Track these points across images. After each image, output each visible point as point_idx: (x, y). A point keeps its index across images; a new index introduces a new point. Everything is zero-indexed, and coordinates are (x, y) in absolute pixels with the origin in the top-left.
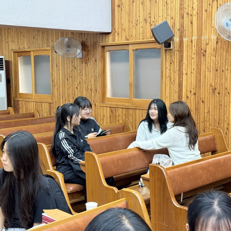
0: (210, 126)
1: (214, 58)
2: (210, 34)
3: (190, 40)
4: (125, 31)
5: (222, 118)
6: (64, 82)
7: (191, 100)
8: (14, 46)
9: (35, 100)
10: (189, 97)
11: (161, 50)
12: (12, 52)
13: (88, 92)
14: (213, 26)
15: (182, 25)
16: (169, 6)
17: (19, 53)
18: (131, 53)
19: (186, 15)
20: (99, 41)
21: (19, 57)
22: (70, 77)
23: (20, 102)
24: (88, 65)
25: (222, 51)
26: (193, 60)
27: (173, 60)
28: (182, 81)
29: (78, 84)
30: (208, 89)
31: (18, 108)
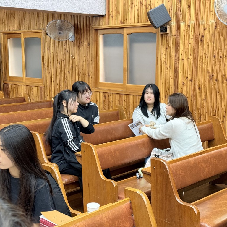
0: (207, 114)
1: (212, 44)
2: (208, 18)
3: (187, 25)
4: (119, 13)
5: (220, 105)
6: (56, 65)
7: (187, 86)
8: (4, 27)
9: (25, 83)
10: (185, 83)
11: (157, 34)
12: (2, 33)
13: (81, 77)
14: (211, 10)
15: (179, 9)
17: (9, 35)
18: (126, 37)
20: (92, 24)
21: (9, 39)
22: (62, 61)
23: (10, 86)
24: (81, 49)
25: (220, 36)
26: (190, 45)
27: (169, 45)
28: (178, 67)
29: (71, 68)
30: (205, 76)
31: (8, 91)
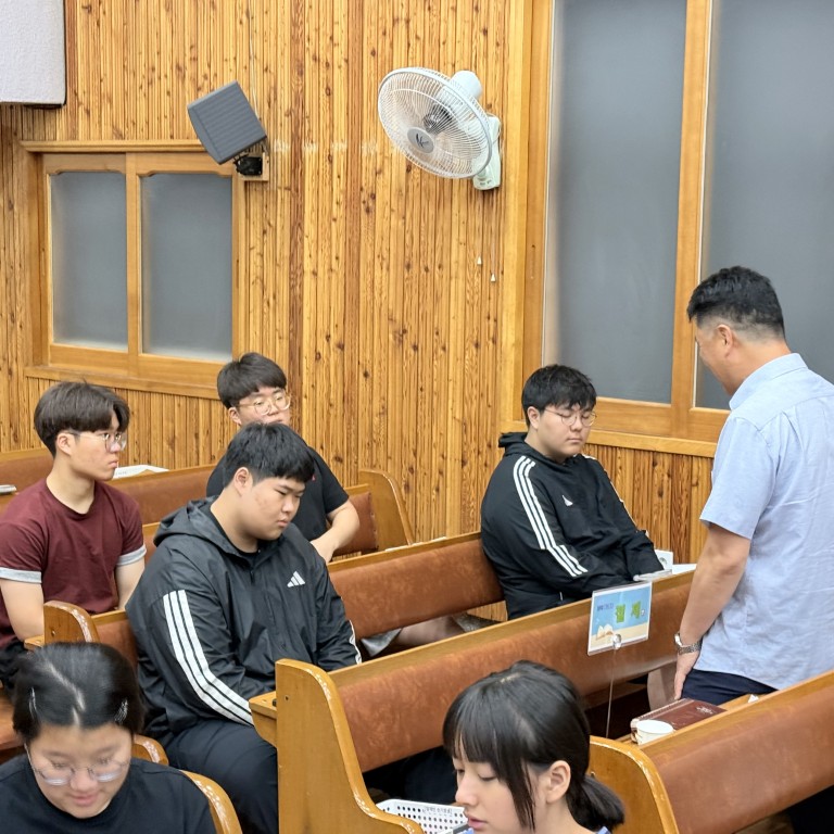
0: (389, 461)
1: (400, 223)
3: (324, 153)
4: (111, 101)
5: (426, 433)
7: (328, 366)
10: (324, 354)
15: (299, 99)
16: (257, 24)
18: (133, 183)
19: (312, 63)
20: (20, 135)
25: (423, 199)
26: (333, 223)
27: (271, 222)
28: (301, 298)
30: (383, 333)
